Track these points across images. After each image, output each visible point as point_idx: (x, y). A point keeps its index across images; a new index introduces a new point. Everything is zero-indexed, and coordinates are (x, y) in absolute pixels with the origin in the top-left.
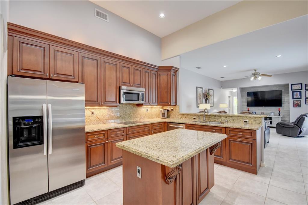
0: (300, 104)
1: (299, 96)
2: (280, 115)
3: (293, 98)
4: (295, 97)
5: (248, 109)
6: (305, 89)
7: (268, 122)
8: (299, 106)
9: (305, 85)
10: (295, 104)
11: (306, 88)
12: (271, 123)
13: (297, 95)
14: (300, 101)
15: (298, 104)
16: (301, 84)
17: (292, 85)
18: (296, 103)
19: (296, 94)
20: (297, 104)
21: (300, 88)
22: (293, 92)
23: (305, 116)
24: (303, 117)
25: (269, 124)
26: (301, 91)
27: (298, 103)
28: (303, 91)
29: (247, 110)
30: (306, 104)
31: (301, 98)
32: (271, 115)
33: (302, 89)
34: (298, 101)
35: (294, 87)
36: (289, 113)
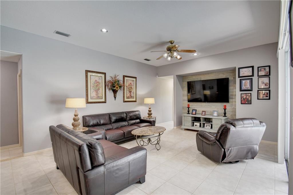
0: (250, 99)
1: (248, 86)
2: (226, 115)
3: (241, 90)
4: (244, 88)
5: (189, 105)
6: (258, 76)
7: (209, 126)
8: (249, 102)
9: (258, 68)
10: (243, 99)
11: (259, 73)
12: (212, 128)
13: (246, 84)
14: (251, 94)
15: (248, 99)
16: (253, 67)
17: (239, 69)
18: (245, 97)
19: (245, 82)
20: (246, 99)
21: (251, 74)
22: (240, 79)
23: (232, 124)
24: (226, 127)
25: (210, 128)
26: (252, 78)
27: (248, 97)
28: (255, 78)
29: (187, 106)
30: (258, 99)
31: (251, 90)
32: (214, 115)
33: (253, 75)
34: (247, 95)
35: (242, 73)
36: (236, 112)
